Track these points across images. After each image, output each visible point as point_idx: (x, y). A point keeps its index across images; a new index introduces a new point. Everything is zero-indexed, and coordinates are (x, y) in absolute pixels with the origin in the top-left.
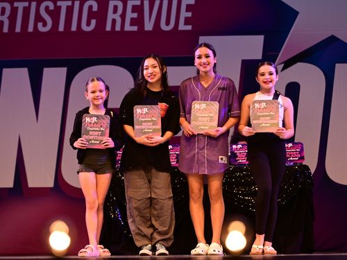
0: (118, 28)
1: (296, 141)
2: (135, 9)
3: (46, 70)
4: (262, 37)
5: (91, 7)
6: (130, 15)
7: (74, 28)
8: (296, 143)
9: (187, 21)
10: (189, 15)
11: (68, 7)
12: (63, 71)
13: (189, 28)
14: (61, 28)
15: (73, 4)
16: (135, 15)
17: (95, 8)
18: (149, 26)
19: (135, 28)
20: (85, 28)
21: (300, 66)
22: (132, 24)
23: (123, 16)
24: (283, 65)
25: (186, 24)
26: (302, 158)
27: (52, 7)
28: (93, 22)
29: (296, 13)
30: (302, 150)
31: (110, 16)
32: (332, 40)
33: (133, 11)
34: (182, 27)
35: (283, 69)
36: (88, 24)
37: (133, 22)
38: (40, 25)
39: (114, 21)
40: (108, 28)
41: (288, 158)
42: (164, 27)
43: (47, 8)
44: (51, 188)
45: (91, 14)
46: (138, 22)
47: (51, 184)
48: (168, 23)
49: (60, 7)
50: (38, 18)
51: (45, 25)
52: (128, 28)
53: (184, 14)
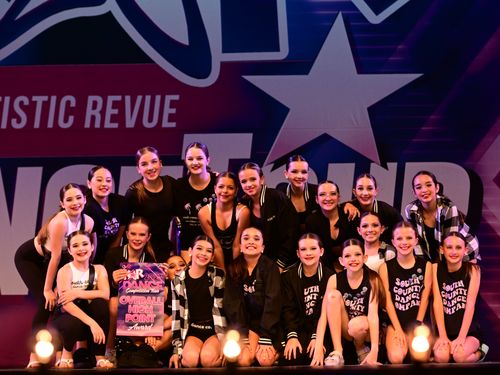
0: (97, 125)
2: (115, 105)
3: (20, 169)
4: (250, 135)
5: (68, 103)
6: (110, 111)
7: (50, 125)
9: (171, 118)
10: (174, 111)
11: (44, 102)
12: (38, 171)
13: (173, 125)
14: (37, 125)
15: (49, 99)
16: (116, 111)
17: (73, 104)
18: (130, 123)
19: (115, 125)
20: (62, 124)
22: (112, 121)
23: (103, 113)
24: (272, 165)
25: (169, 121)
27: (26, 102)
28: (71, 119)
29: (286, 110)
31: (89, 112)
32: (325, 138)
33: (113, 107)
34: (166, 124)
35: (273, 170)
36: (66, 121)
37: (114, 119)
38: (14, 121)
39: (93, 118)
40: (87, 125)
42: (146, 124)
43: (21, 103)
44: (25, 296)
45: (69, 111)
46: (119, 118)
47: (25, 292)
48: (150, 120)
49: (36, 102)
50: (12, 114)
51: (19, 121)
52: (108, 125)
53: (168, 111)
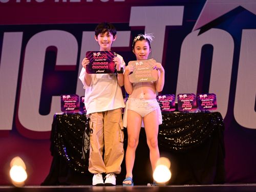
1: (210, 92)
3: (6, 34)
4: (182, 8)
8: (210, 94)
21: (213, 31)
24: (199, 30)
26: (215, 107)
30: (215, 100)
41: (204, 106)
44: (10, 131)
47: (10, 127)
